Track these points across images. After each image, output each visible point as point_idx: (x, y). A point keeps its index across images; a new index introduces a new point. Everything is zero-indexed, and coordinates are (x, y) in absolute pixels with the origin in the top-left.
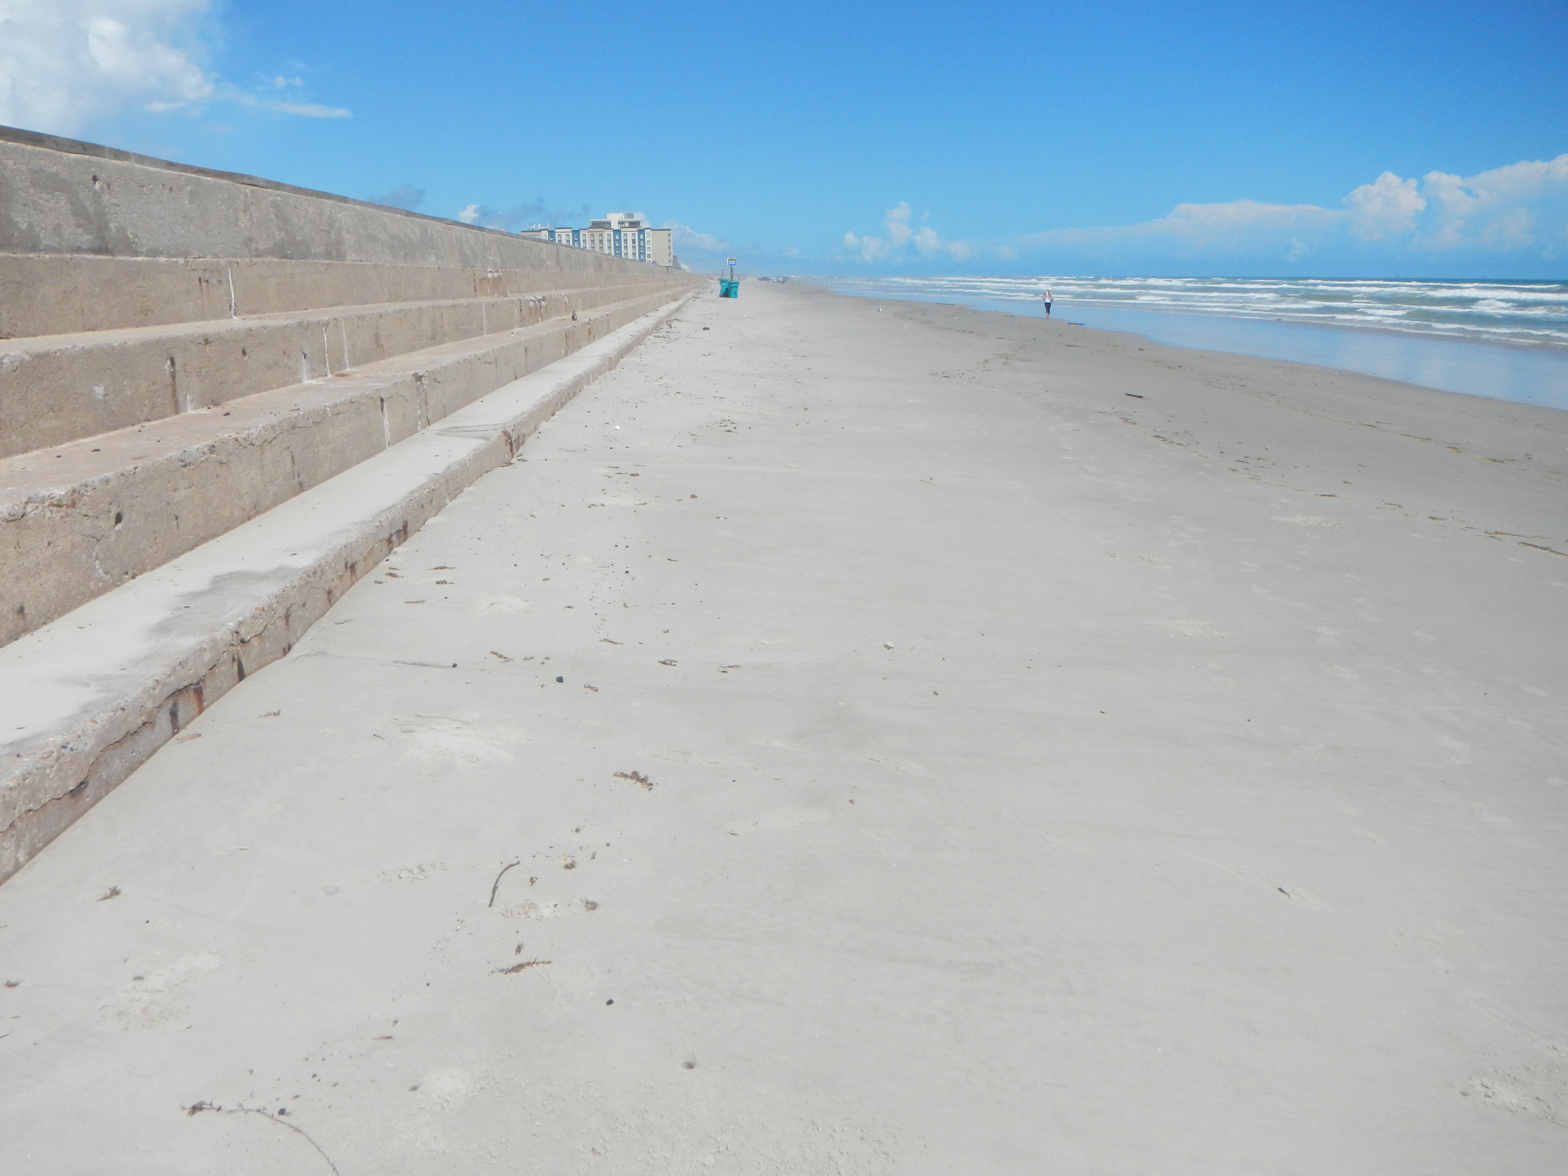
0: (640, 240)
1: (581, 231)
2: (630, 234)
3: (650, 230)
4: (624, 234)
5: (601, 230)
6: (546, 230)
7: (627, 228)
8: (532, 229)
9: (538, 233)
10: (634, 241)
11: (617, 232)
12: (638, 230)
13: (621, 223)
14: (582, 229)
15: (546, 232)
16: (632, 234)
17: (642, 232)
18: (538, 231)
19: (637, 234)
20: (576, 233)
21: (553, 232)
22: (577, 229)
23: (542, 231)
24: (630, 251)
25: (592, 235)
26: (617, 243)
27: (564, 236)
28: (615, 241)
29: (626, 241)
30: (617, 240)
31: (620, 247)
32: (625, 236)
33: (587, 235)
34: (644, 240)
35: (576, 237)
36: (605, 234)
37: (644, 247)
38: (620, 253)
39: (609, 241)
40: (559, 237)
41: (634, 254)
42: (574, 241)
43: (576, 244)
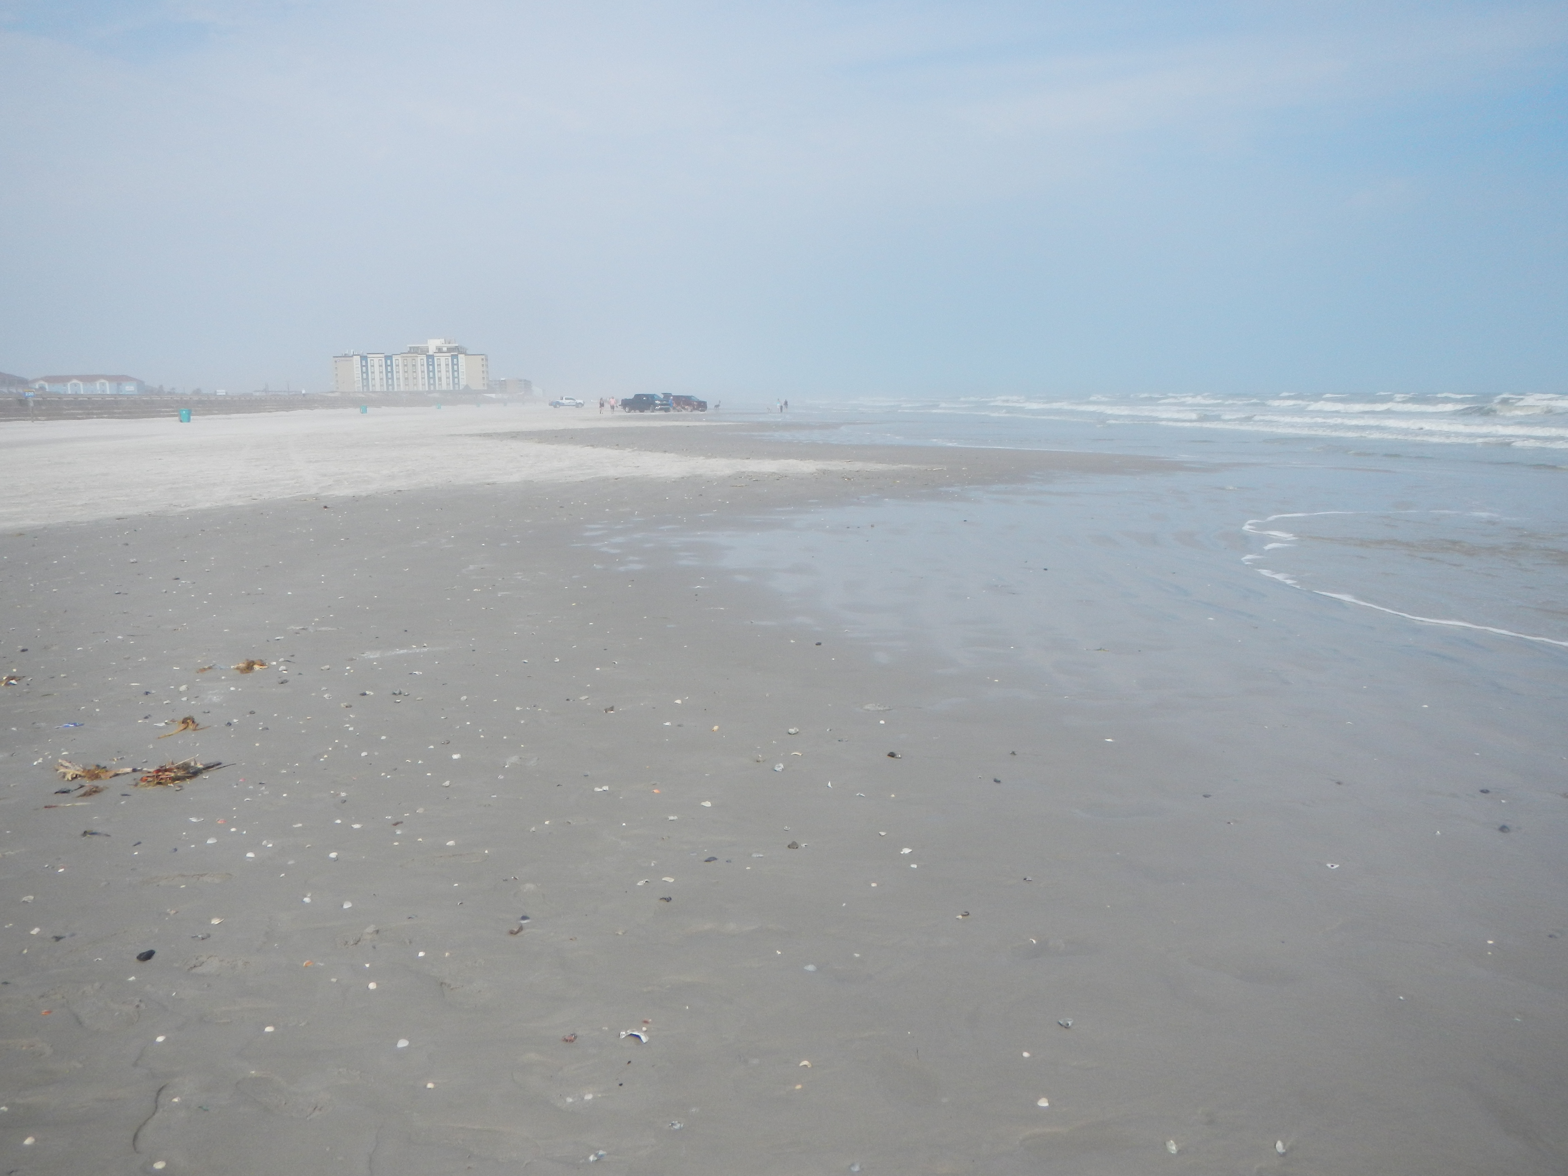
0: (453, 364)
2: (443, 360)
4: (438, 359)
5: (415, 355)
7: (442, 353)
8: (345, 354)
9: (351, 358)
10: (447, 365)
11: (432, 357)
12: (452, 355)
14: (394, 355)
16: (446, 359)
17: (455, 357)
18: (351, 357)
19: (450, 358)
21: (366, 357)
22: (390, 355)
24: (443, 374)
25: (404, 359)
26: (431, 367)
27: (376, 361)
28: (428, 365)
29: (439, 365)
30: (431, 365)
31: (434, 371)
32: (439, 361)
33: (400, 359)
34: (457, 364)
35: (389, 362)
36: (419, 359)
37: (458, 371)
38: (434, 377)
39: (422, 365)
40: (372, 362)
41: (448, 378)
42: (386, 366)
43: (389, 368)
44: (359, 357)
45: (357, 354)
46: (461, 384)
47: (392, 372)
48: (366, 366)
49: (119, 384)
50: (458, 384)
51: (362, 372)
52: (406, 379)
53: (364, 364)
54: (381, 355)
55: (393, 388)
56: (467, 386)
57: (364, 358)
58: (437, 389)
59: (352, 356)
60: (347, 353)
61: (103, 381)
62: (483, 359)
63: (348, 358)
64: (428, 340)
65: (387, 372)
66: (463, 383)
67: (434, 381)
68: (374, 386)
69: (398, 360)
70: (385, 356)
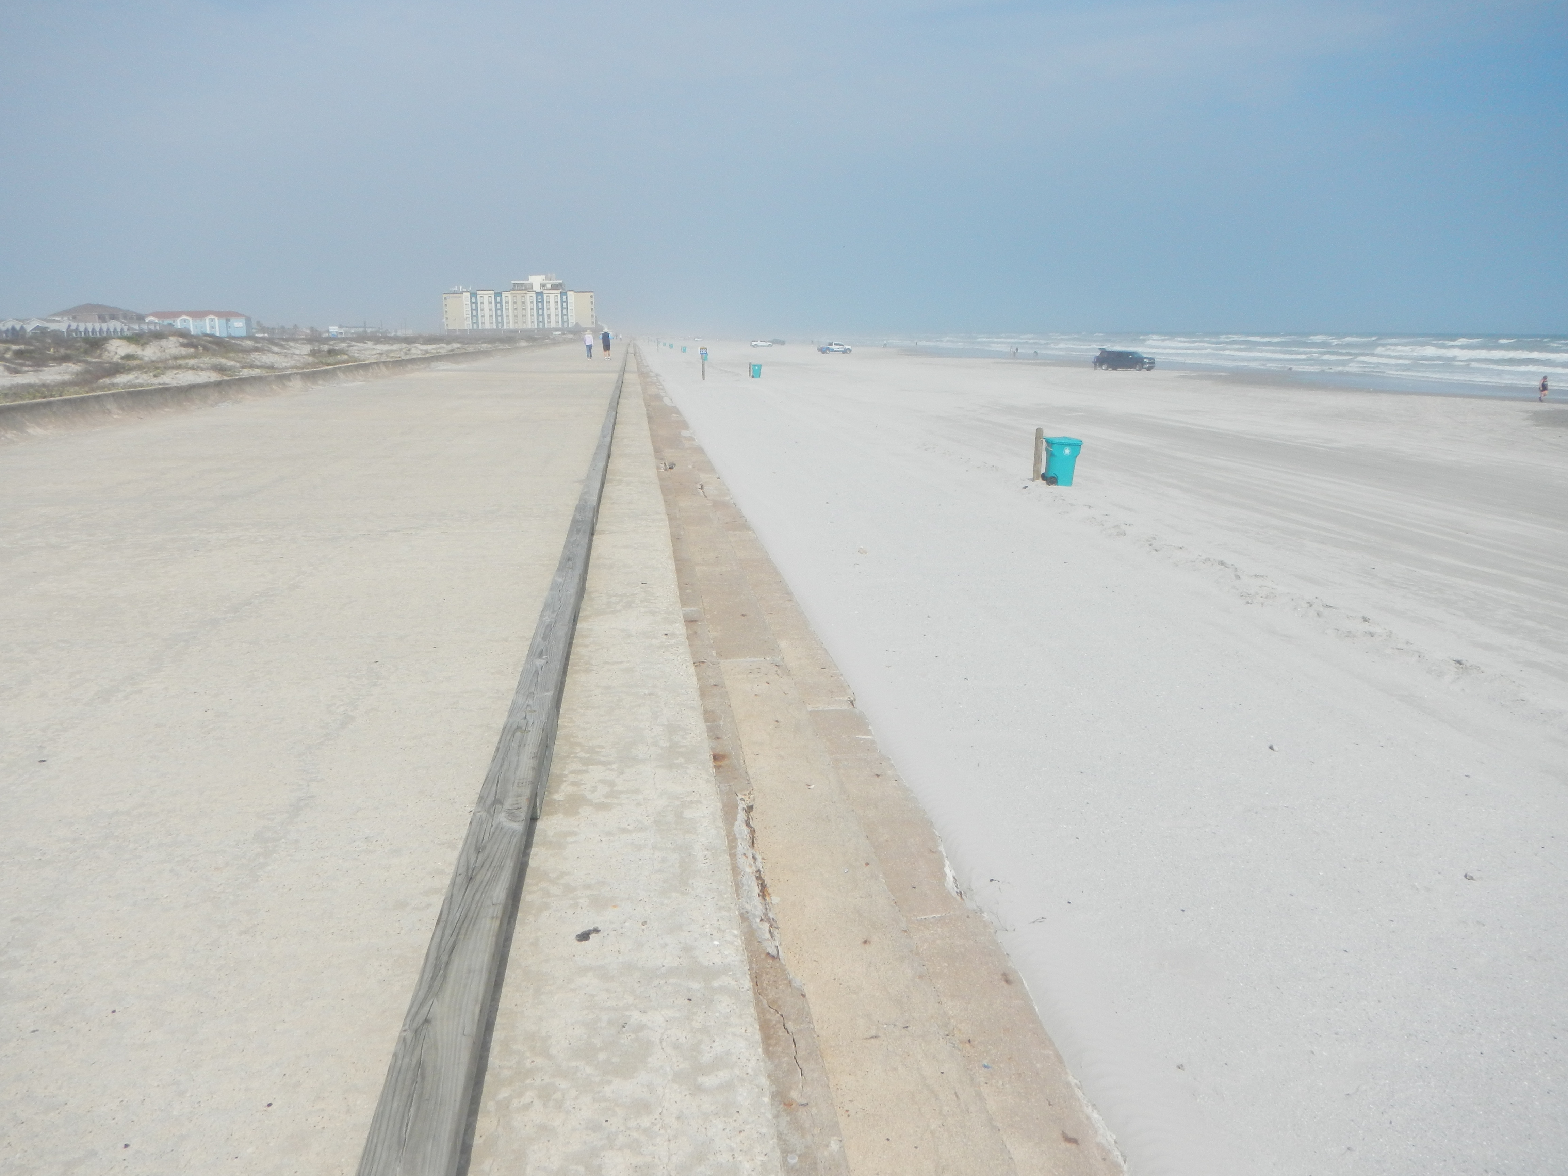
0: (562, 302)
1: (503, 293)
2: (553, 297)
3: (573, 292)
4: (547, 296)
5: (524, 292)
6: (468, 292)
7: (550, 290)
9: (460, 295)
10: (556, 302)
11: (540, 294)
12: (562, 292)
13: (543, 285)
15: (468, 294)
16: (555, 296)
17: (564, 293)
19: (559, 295)
20: (498, 294)
22: (500, 291)
23: (464, 293)
24: (553, 312)
25: (514, 296)
26: (540, 305)
27: (486, 298)
28: (537, 302)
29: (548, 302)
30: (540, 302)
31: (543, 309)
32: (548, 298)
33: (510, 296)
34: (566, 302)
35: (498, 299)
36: (528, 296)
37: (567, 308)
38: (543, 315)
39: (532, 302)
40: (482, 298)
41: (557, 315)
42: (496, 303)
43: (499, 305)
44: (469, 293)
45: (465, 290)
46: (570, 321)
47: (501, 309)
48: (476, 303)
49: (228, 320)
50: (567, 321)
51: (472, 310)
52: (516, 316)
53: (474, 301)
54: (493, 292)
55: (503, 326)
56: (577, 324)
57: (473, 295)
58: (546, 327)
59: (462, 293)
60: (456, 289)
61: (212, 317)
62: (591, 297)
63: (458, 295)
64: (530, 277)
65: (496, 309)
66: (572, 321)
67: (543, 319)
68: (483, 323)
69: (507, 297)
70: (495, 293)
